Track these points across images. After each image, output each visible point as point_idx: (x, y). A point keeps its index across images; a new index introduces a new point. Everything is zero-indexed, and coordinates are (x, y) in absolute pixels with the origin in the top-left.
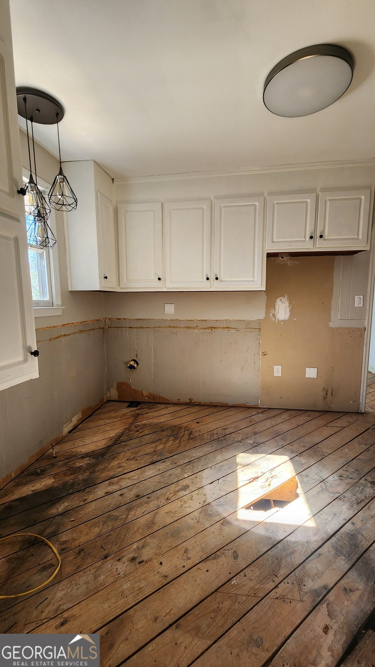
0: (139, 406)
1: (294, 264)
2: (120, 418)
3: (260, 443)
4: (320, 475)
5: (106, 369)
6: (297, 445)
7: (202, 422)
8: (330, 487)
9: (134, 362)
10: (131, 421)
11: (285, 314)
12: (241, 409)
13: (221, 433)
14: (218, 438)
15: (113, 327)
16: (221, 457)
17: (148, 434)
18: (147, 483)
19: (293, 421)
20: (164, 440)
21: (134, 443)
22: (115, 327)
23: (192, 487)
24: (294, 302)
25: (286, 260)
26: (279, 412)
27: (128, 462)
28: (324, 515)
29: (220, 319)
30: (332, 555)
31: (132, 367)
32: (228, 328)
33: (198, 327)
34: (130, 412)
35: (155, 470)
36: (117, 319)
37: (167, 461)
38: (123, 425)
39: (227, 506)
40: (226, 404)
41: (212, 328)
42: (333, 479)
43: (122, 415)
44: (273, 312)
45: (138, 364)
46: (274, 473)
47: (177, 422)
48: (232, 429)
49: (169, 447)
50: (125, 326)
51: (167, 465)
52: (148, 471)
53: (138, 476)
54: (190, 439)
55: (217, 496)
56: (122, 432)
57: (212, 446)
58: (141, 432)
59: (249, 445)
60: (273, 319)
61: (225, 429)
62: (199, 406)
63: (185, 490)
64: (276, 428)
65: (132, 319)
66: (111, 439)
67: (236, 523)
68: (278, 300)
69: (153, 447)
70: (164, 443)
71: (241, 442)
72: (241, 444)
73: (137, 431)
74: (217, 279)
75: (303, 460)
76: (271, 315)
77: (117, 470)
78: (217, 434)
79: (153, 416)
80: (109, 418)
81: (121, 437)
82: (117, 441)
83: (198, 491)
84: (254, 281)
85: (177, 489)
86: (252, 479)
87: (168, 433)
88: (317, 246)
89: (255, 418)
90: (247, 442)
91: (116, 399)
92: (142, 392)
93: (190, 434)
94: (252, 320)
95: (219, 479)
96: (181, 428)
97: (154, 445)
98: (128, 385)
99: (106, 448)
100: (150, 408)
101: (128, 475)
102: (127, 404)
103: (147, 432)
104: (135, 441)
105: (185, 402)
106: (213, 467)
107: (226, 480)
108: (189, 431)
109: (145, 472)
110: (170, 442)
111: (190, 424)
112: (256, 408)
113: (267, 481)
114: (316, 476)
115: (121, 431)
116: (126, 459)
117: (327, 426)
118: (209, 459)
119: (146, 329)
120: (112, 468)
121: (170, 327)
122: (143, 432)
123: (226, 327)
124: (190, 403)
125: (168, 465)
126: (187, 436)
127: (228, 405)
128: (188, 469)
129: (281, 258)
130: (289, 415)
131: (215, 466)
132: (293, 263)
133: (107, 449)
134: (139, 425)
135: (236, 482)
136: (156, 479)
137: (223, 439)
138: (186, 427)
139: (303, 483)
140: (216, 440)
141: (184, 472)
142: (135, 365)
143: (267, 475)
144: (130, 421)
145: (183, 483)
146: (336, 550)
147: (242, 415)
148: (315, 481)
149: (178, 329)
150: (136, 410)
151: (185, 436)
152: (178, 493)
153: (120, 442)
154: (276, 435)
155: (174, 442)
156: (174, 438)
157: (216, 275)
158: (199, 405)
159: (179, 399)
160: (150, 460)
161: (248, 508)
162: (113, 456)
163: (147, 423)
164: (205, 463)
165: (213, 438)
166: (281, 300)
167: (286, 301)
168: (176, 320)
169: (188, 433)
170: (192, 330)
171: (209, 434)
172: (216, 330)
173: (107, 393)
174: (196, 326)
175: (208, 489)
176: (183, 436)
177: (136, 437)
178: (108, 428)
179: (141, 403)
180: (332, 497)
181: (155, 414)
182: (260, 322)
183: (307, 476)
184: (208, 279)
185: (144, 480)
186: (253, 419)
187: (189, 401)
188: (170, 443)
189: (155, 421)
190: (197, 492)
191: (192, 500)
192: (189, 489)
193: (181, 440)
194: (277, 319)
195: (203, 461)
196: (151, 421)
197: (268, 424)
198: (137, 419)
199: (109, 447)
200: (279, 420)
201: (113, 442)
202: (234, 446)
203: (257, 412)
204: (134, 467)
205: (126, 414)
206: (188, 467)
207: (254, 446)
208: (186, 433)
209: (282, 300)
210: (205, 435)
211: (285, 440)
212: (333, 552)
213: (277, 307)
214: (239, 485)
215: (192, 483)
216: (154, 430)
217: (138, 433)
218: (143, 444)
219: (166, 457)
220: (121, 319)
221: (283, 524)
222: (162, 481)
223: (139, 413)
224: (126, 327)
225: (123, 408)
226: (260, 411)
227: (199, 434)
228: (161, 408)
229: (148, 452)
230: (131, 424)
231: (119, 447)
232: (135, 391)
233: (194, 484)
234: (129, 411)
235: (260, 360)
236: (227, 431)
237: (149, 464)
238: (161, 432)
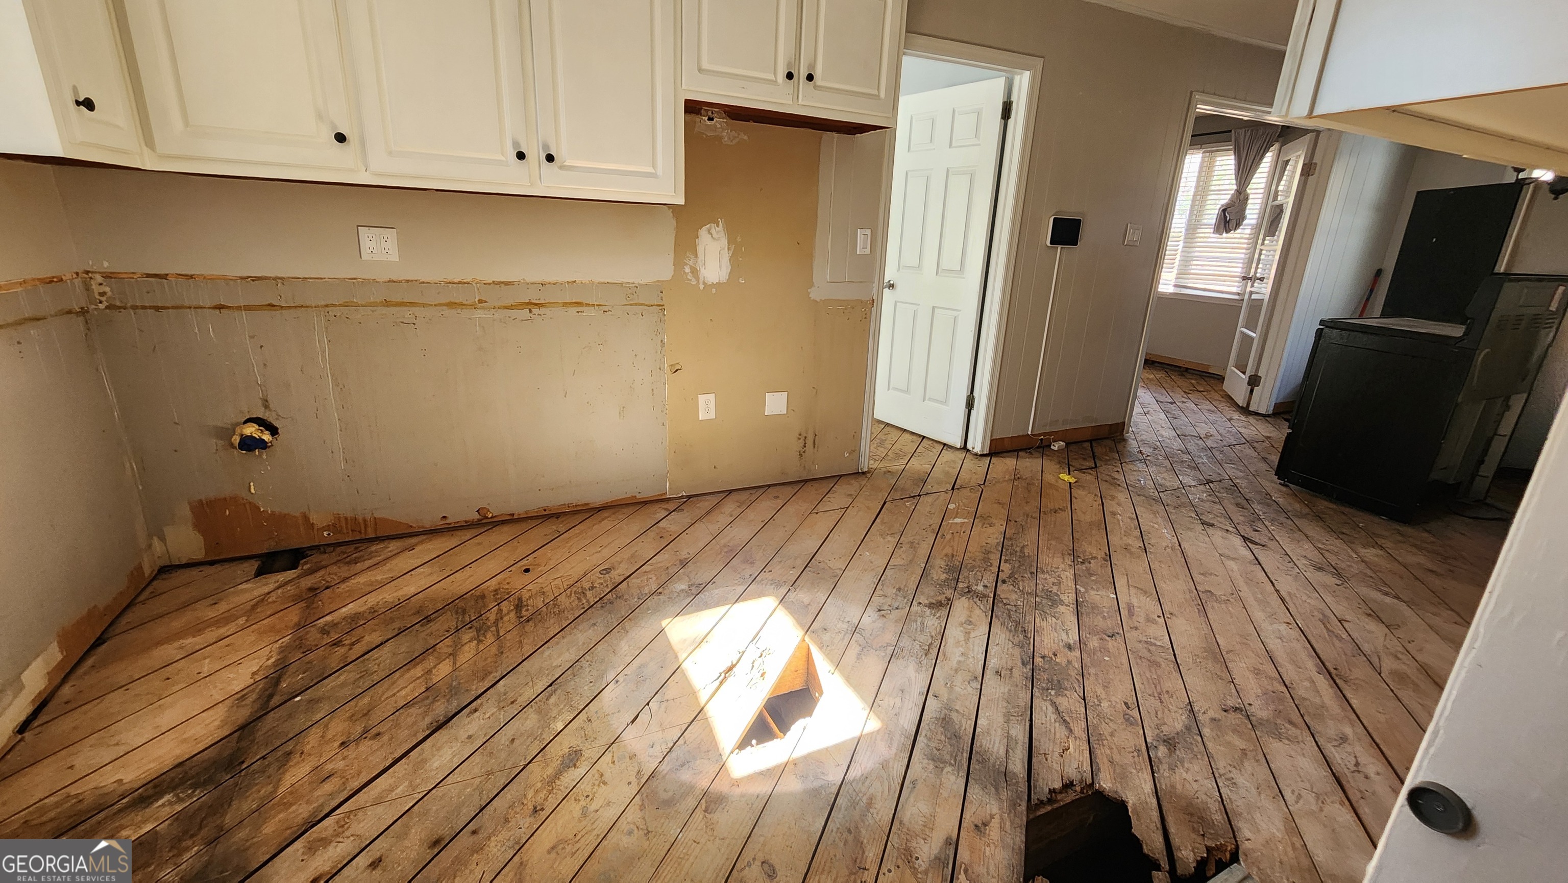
0: (306, 563)
1: (737, 140)
2: (244, 618)
3: (704, 585)
4: (847, 620)
5: (127, 465)
6: (779, 567)
7: (539, 565)
8: (871, 638)
9: (257, 427)
10: (295, 619)
11: (720, 267)
12: (628, 511)
13: (602, 584)
14: (601, 599)
15: (134, 308)
16: (629, 647)
17: (381, 644)
18: (450, 789)
19: (751, 514)
20: (445, 647)
21: (343, 685)
22: (144, 307)
23: (589, 752)
24: (739, 239)
25: (719, 126)
26: (714, 500)
27: (351, 752)
28: (888, 701)
29: (553, 279)
30: (931, 772)
31: (249, 444)
32: (578, 304)
33: (486, 302)
34: (278, 588)
35: (457, 746)
36: (149, 276)
37: (481, 704)
38: (273, 639)
39: (698, 762)
40: (587, 504)
41: (530, 305)
42: (870, 619)
43: (249, 607)
44: (691, 263)
45: (274, 431)
46: (762, 644)
47: (463, 582)
48: (623, 565)
49: (470, 662)
50: (194, 304)
51: (487, 716)
52: (434, 756)
53: (406, 784)
54: (523, 622)
55: (664, 747)
56: (275, 664)
57: (594, 624)
58: (353, 644)
59: (682, 595)
60: (693, 279)
61: (607, 571)
62: (511, 523)
63: (575, 765)
64: (722, 540)
65: (226, 279)
66: (241, 696)
67: (737, 791)
68: (703, 232)
69: (418, 678)
70: (450, 655)
71: (661, 593)
72: (661, 597)
73: (337, 643)
74: (550, 158)
75: (802, 596)
76: (687, 270)
77: (318, 793)
78: (593, 588)
79: (371, 585)
80: (197, 629)
81: (278, 681)
82: (271, 696)
83: (611, 754)
84: (653, 176)
85: (550, 771)
86: (723, 675)
87: (447, 621)
88: (800, 102)
89: (669, 526)
90: (674, 590)
91: (200, 555)
92: (306, 517)
93: (519, 606)
94: (641, 282)
95: (648, 704)
96: (483, 597)
97: (418, 671)
98: (244, 504)
99: (236, 735)
100: (348, 559)
101: (372, 793)
102: (254, 565)
103: (374, 638)
104: (342, 678)
105: (466, 522)
106: (621, 678)
107: (666, 697)
108: (511, 599)
109: (424, 761)
110: (466, 648)
111: (504, 580)
112: (661, 500)
113: (753, 667)
114: (840, 623)
115: (268, 660)
116: (337, 744)
117: (817, 513)
118: (602, 661)
119: (292, 311)
120: (291, 793)
121: (387, 304)
122: (358, 641)
123: (571, 303)
124: (481, 520)
125: (492, 715)
126: (512, 615)
127: (592, 506)
128: (557, 705)
129: (708, 120)
130: (738, 504)
131: (625, 672)
132: (735, 137)
133: (239, 740)
134: (334, 625)
135: (693, 693)
136: (477, 765)
137: (614, 596)
138: (496, 590)
139: (825, 648)
140: (598, 605)
141: (548, 717)
142: (267, 437)
143: (752, 654)
144: (293, 616)
145: (560, 749)
146: (933, 760)
147: (634, 525)
148: (842, 634)
149: (417, 311)
150: (299, 577)
151: (506, 619)
152: (558, 782)
153: (285, 697)
154: (731, 555)
155: (478, 644)
156: (475, 633)
157: (546, 146)
158: (511, 520)
159: (444, 517)
160: (428, 720)
161: (744, 744)
162: (280, 753)
163: (361, 610)
164: (594, 673)
165: (588, 601)
166: (709, 232)
167: (722, 234)
168: (408, 281)
169: (512, 608)
170: (465, 313)
171: (571, 595)
172: (543, 311)
173: (150, 546)
174: (480, 301)
175: (633, 739)
176: (500, 617)
177: (339, 664)
178: (207, 667)
179: (309, 553)
180: (884, 657)
181: (378, 575)
182: (659, 287)
183: (825, 630)
184: (521, 156)
185: (434, 787)
186: (664, 529)
187: (477, 516)
188: (468, 652)
189: (388, 596)
190: (607, 757)
191: (605, 783)
192: (584, 758)
193: (498, 631)
194: (701, 282)
195: (588, 670)
196: (372, 600)
197: (702, 533)
198: (314, 606)
199: (245, 730)
200: (722, 518)
201: (257, 706)
202: (648, 609)
203: (666, 509)
204: (379, 761)
205: (263, 600)
206: (552, 700)
207: (693, 594)
208: (505, 610)
209: (713, 231)
210: (562, 598)
211: (752, 563)
212: (931, 767)
213: (700, 249)
214: (703, 700)
215: (584, 739)
216: (396, 625)
217: (341, 651)
218: (376, 678)
219: (474, 694)
220: (167, 275)
221: (827, 749)
222: (496, 768)
223: (316, 586)
224: (201, 308)
225: (239, 581)
226: (671, 506)
227: (543, 601)
228: (390, 554)
229: (410, 698)
230: (299, 626)
231: (290, 716)
232: (279, 520)
233: (592, 739)
234: (272, 587)
235: (665, 384)
236: (614, 574)
237: (428, 732)
238: (422, 626)
